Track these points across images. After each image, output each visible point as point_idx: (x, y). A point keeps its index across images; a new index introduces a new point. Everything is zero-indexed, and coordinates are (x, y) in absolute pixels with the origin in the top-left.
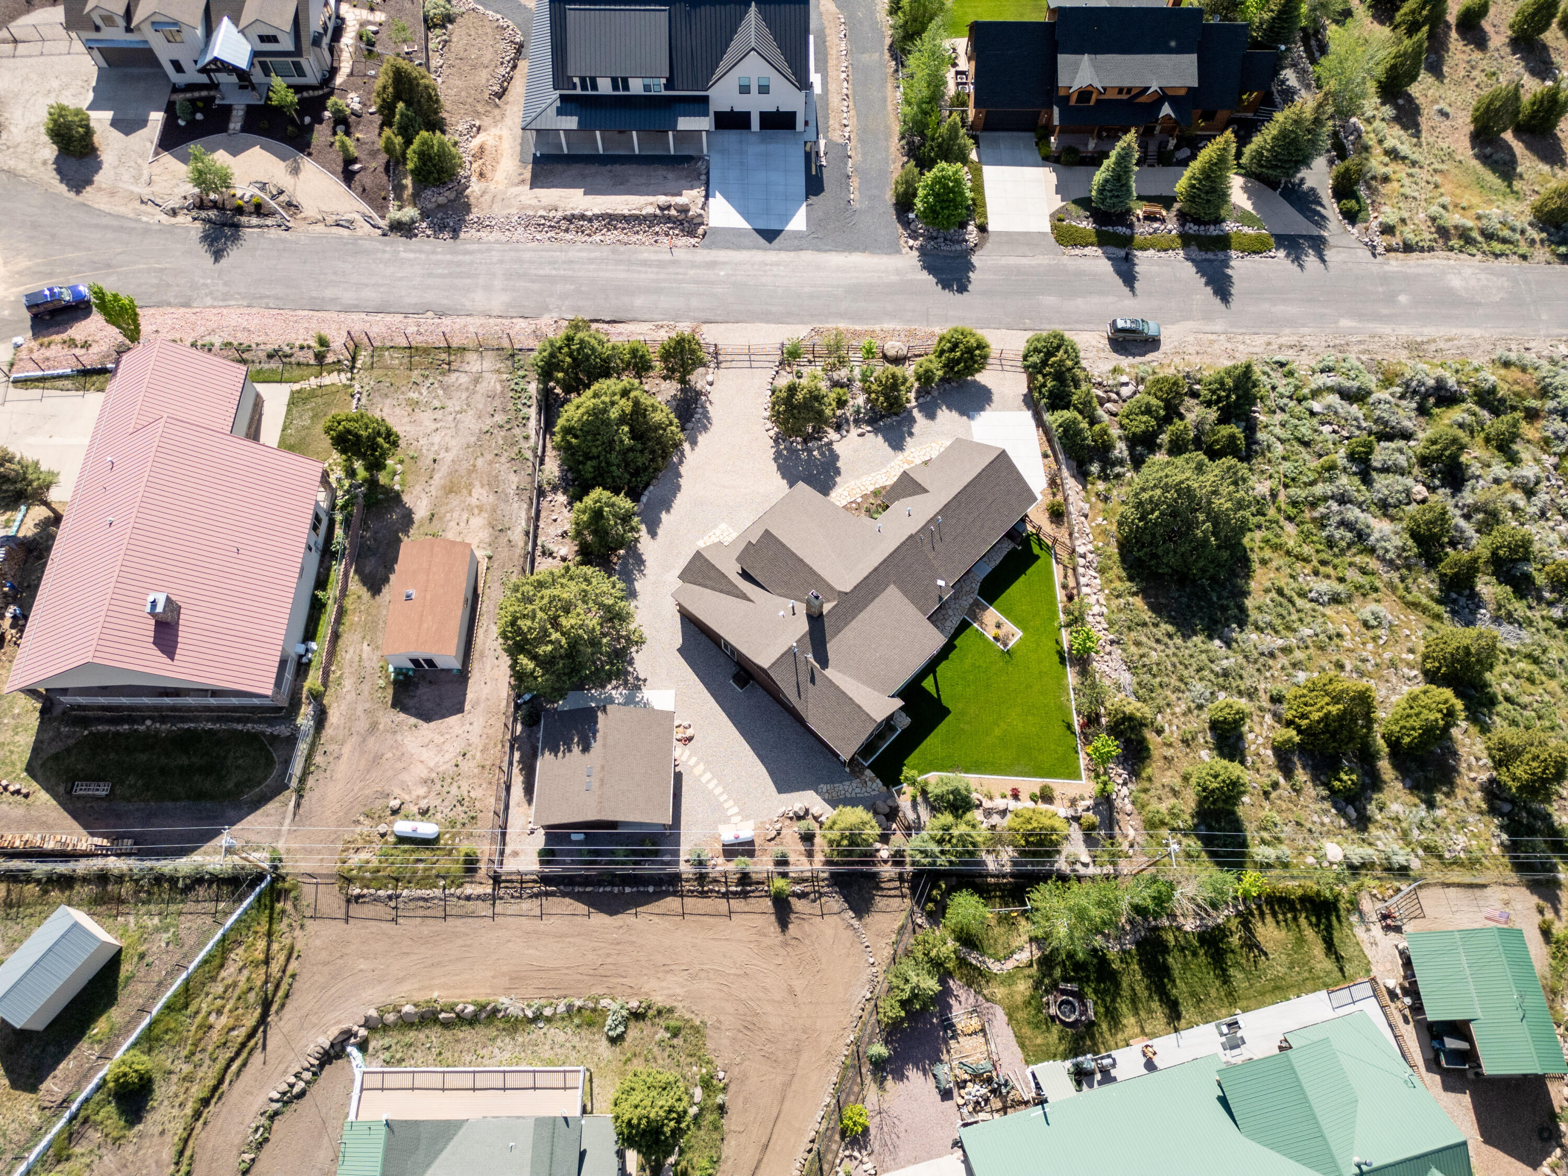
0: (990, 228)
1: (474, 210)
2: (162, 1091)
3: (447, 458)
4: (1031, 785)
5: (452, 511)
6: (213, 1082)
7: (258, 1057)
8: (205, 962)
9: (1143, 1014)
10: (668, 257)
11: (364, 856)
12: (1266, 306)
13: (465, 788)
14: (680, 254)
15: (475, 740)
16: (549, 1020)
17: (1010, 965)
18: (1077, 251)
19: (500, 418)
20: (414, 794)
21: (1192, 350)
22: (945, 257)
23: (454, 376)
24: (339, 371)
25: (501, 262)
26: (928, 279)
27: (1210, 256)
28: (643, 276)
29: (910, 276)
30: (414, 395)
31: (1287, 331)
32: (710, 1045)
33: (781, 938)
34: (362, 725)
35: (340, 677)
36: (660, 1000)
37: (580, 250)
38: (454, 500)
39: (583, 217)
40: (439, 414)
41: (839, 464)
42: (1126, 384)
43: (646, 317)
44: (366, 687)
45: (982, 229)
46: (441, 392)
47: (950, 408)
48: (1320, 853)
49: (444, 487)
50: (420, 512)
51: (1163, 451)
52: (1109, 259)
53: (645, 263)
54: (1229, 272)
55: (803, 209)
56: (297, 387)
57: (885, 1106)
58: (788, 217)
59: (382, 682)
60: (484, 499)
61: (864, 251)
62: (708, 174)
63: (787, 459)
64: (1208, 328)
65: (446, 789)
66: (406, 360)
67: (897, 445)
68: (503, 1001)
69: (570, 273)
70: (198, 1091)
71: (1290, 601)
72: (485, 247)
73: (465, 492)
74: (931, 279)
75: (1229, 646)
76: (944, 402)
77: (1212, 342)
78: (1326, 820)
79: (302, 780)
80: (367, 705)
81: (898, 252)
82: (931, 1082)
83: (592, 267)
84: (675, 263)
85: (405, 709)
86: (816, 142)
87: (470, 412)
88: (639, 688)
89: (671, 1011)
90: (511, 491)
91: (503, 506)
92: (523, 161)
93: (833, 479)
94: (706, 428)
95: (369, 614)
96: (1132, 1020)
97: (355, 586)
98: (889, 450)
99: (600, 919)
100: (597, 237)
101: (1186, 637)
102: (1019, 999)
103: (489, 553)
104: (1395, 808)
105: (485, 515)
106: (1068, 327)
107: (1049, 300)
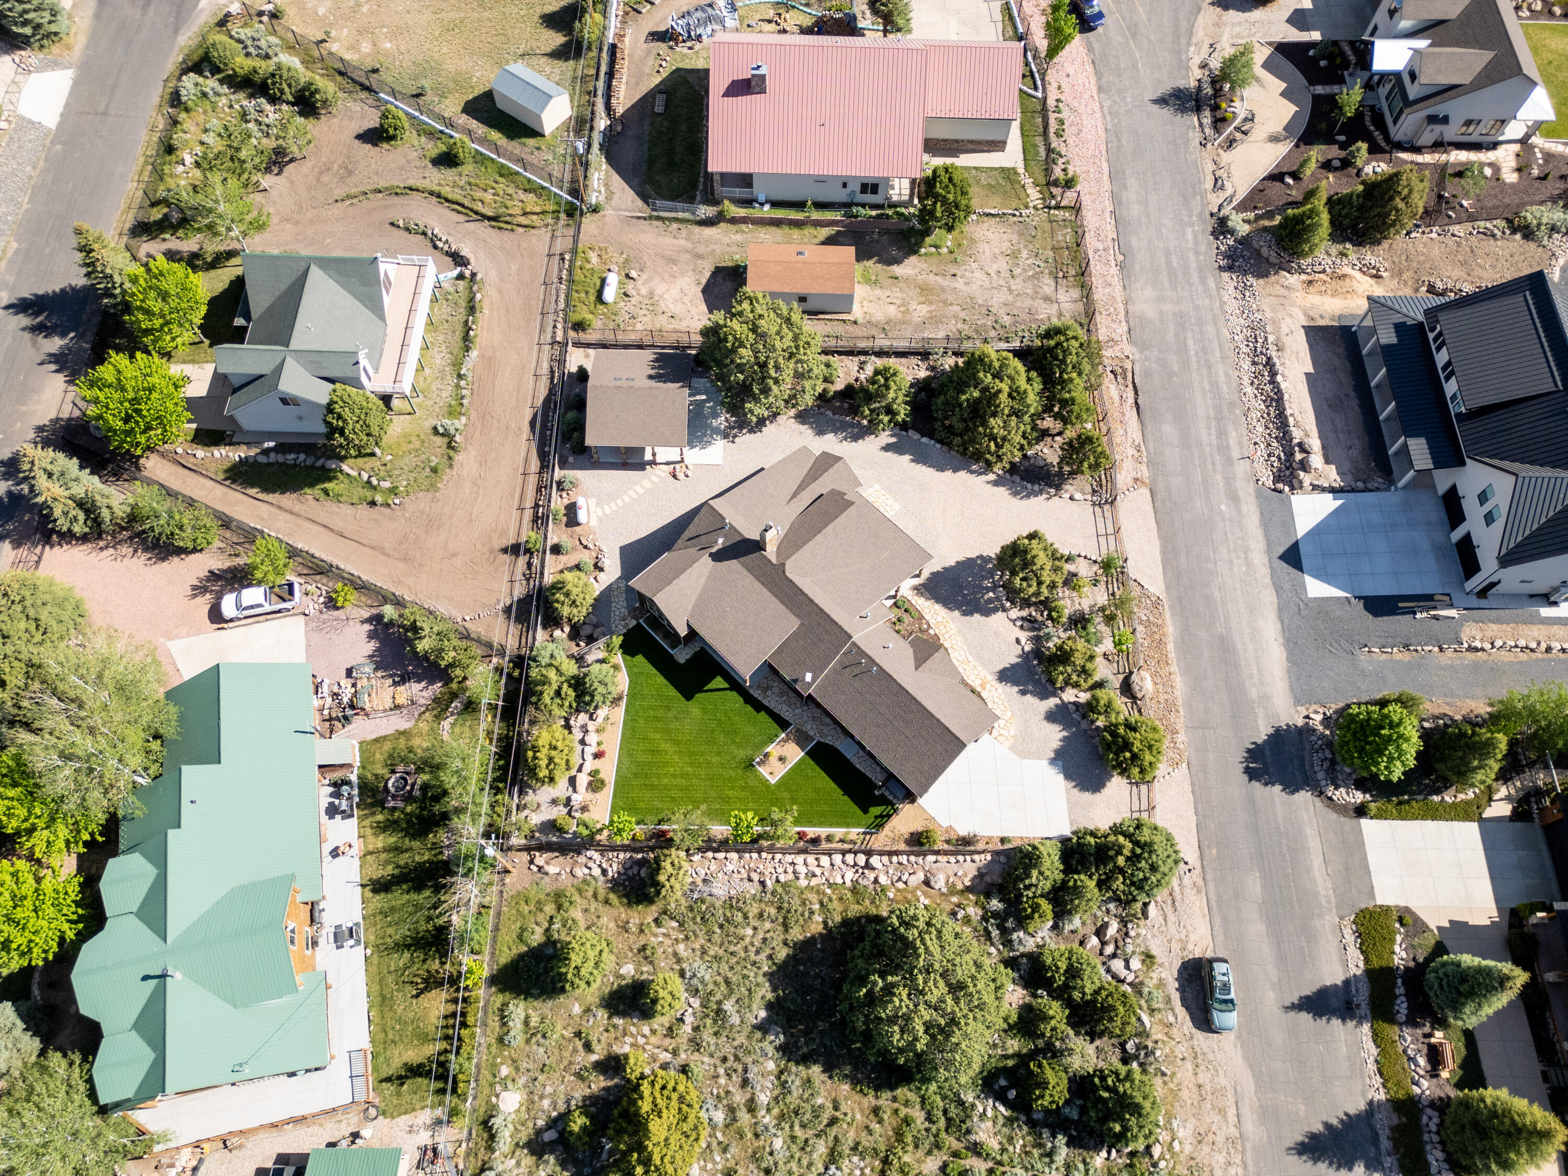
0: (1364, 822)
1: (1261, 281)
2: (449, 174)
3: (959, 284)
4: (609, 769)
5: (901, 290)
6: (450, 197)
7: (462, 218)
8: (529, 181)
9: (384, 856)
10: (1236, 454)
11: (594, 259)
13: (645, 319)
14: (1242, 468)
16: (458, 386)
18: (1350, 938)
19: (1007, 320)
20: (642, 287)
21: (1203, 1078)
22: (1302, 760)
23: (1050, 282)
24: (1044, 199)
26: (1262, 733)
27: (1385, 1144)
28: (1203, 431)
29: (1260, 713)
30: (1025, 254)
32: (421, 494)
33: (497, 548)
34: (701, 249)
35: (741, 231)
36: (458, 458)
37: (1227, 374)
38: (913, 293)
39: (1273, 374)
40: (1005, 274)
41: (977, 616)
42: (1127, 967)
43: (1149, 436)
44: (734, 249)
45: (1361, 811)
46: (1030, 273)
47: (1064, 739)
48: (510, 1084)
49: (926, 284)
50: (897, 270)
51: (1028, 999)
52: (1347, 982)
54: (1358, 1167)
55: (1339, 593)
56: (1021, 170)
57: (351, 623)
60: (916, 314)
61: (1289, 660)
64: (1246, 1111)
65: (644, 307)
66: (1064, 245)
67: (1005, 676)
68: (474, 354)
70: (446, 191)
72: (1214, 294)
73: (922, 299)
74: (1261, 737)
75: (757, 1027)
76: (1074, 734)
77: (1222, 1112)
78: (546, 1103)
79: (658, 218)
80: (718, 252)
81: (1298, 702)
83: (1207, 386)
84: (1229, 461)
85: (714, 275)
87: (1010, 298)
88: (726, 436)
89: (451, 466)
90: (926, 334)
91: (910, 328)
92: (1340, 317)
94: (1015, 494)
96: (380, 845)
97: (825, 232)
98: (1001, 667)
99: (528, 415)
100: (1249, 390)
102: (416, 742)
103: (860, 321)
105: (900, 316)
106: (1214, 904)
107: (1254, 885)
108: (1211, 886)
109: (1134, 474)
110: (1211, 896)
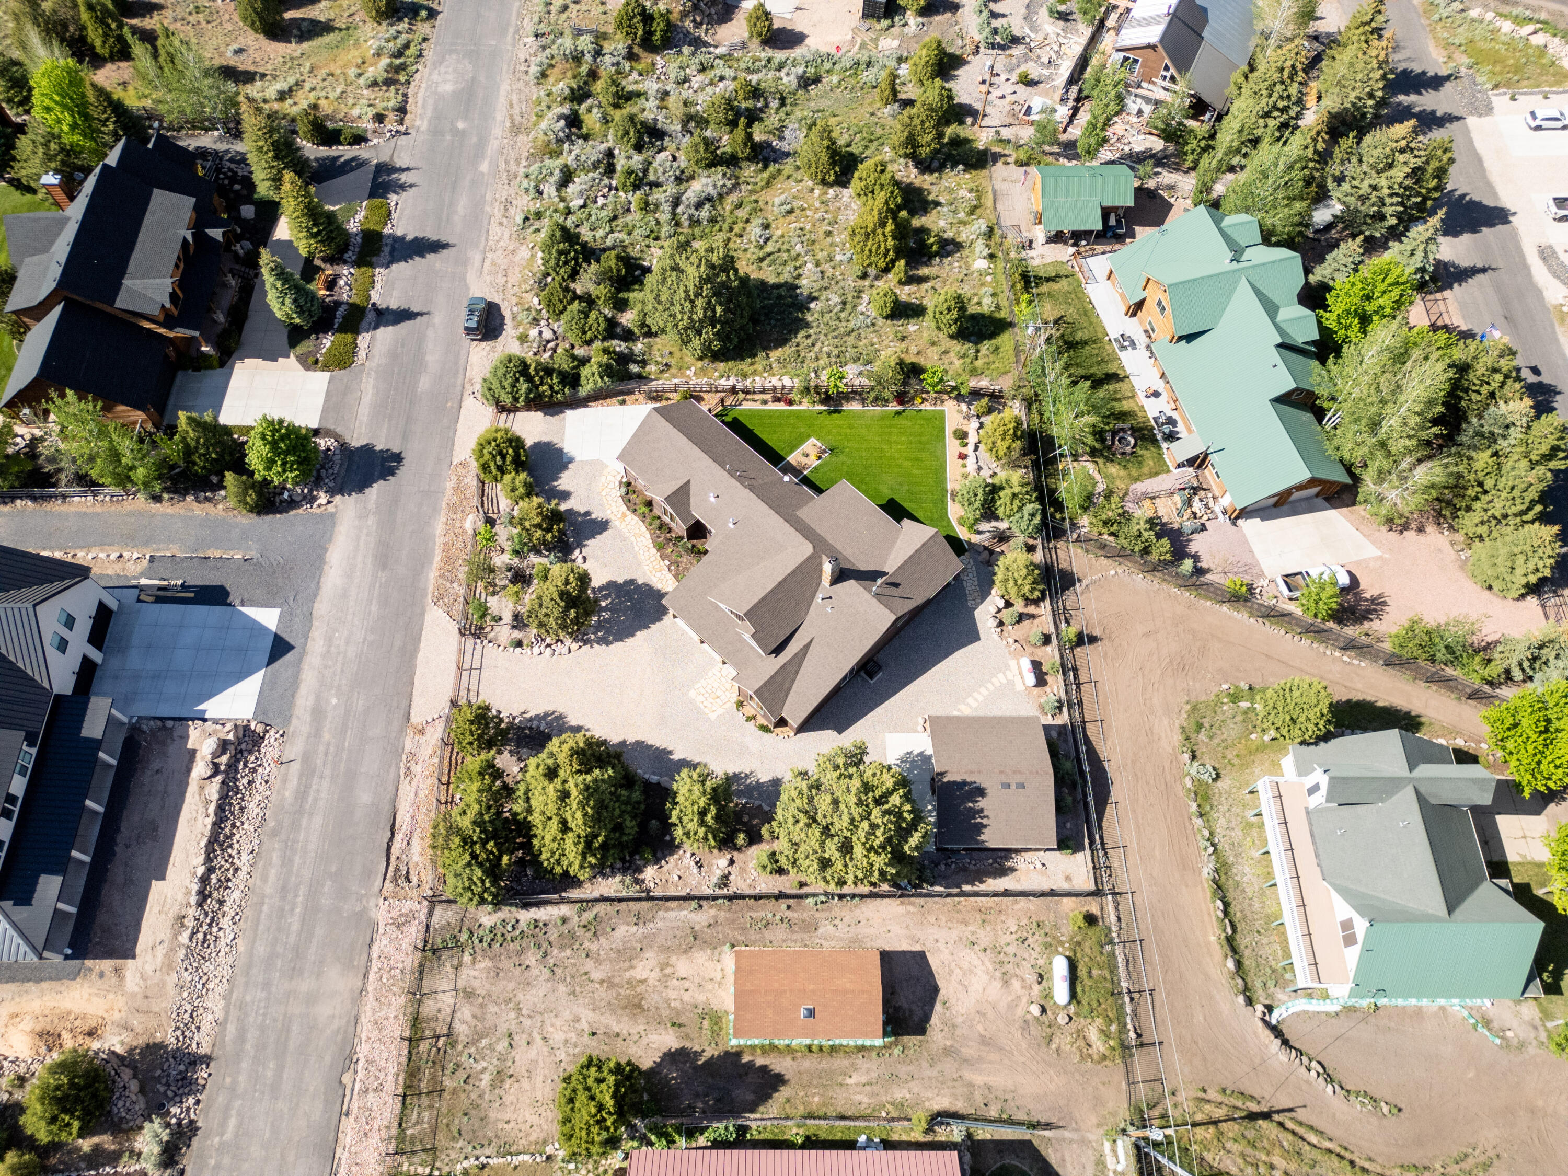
0: (316, 425)
1: (159, 1037)
3: (588, 1018)
4: (952, 446)
5: (668, 1001)
10: (295, 767)
11: (1093, 1035)
12: (457, 218)
13: (1008, 938)
14: (294, 750)
15: (954, 934)
16: (1212, 833)
17: (1098, 477)
18: (362, 354)
20: (1021, 992)
21: (502, 279)
22: (349, 468)
23: (459, 1027)
25: (267, 985)
27: (387, 250)
28: (324, 795)
30: (486, 1078)
31: (488, 209)
32: (1203, 698)
33: (1105, 642)
34: (948, 1066)
35: (892, 1104)
37: (264, 879)
38: (652, 1000)
39: (204, 880)
40: (520, 1040)
41: (620, 580)
42: (541, 333)
44: (903, 1070)
45: (315, 433)
46: (484, 1042)
47: (557, 479)
48: (983, 273)
49: (633, 1017)
50: (669, 1041)
51: (620, 315)
52: (376, 327)
53: (302, 794)
54: (410, 237)
55: (248, 611)
57: (1220, 569)
58: (257, 628)
59: (897, 1051)
60: (653, 962)
61: (326, 550)
62: (162, 719)
63: (608, 632)
64: (477, 264)
65: (1012, 959)
66: (425, 1101)
67: (601, 526)
68: (1206, 874)
69: (302, 890)
71: (769, 255)
72: (234, 1013)
73: (641, 988)
74: (378, 485)
75: (816, 299)
76: (547, 484)
77: (493, 263)
79: (1019, 1126)
80: (925, 1064)
81: (332, 516)
82: (1194, 536)
83: (297, 860)
84: (307, 758)
85: (927, 1018)
86: (141, 589)
87: (520, 997)
89: (1183, 729)
90: (641, 930)
91: (660, 940)
93: (639, 587)
94: (560, 717)
95: (810, 1084)
96: (1125, 402)
97: (773, 1107)
98: (605, 534)
99: (1117, 793)
100: (244, 861)
101: (808, 325)
102: (1122, 473)
103: (727, 948)
104: (942, 223)
105: (673, 959)
106: (461, 372)
107: (424, 383)
108: (459, 382)
109: (422, 739)
110: (461, 376)
